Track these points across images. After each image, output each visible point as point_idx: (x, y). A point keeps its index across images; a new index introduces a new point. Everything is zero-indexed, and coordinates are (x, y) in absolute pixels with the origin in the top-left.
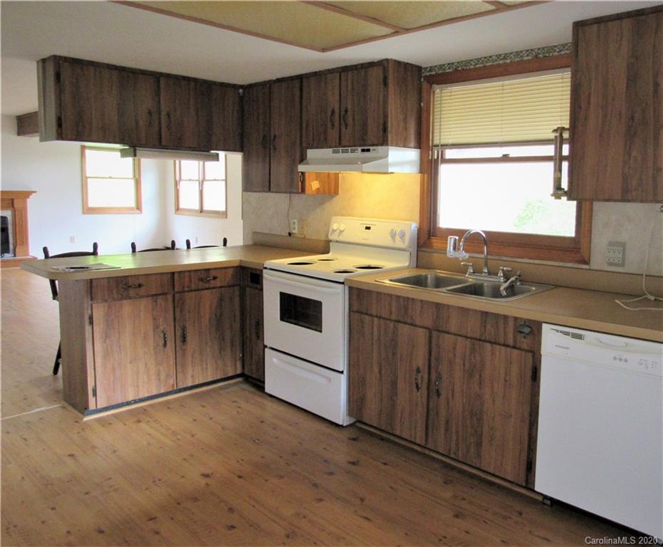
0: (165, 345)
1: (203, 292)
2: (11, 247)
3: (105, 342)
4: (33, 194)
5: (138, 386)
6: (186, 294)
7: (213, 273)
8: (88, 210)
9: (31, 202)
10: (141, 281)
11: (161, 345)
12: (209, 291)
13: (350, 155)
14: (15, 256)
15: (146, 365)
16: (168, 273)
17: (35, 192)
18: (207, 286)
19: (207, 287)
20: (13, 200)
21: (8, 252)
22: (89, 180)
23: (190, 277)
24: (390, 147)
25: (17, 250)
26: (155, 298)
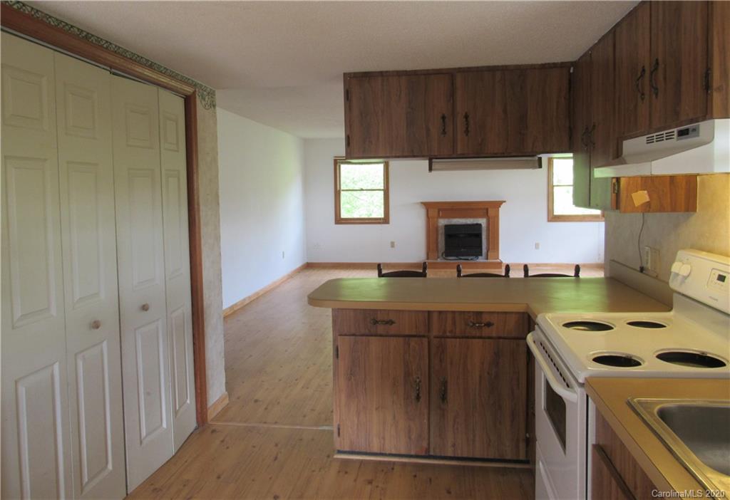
0: (418, 398)
1: (474, 340)
2: (484, 251)
3: (350, 379)
4: (504, 204)
5: (384, 438)
6: (448, 340)
7: (486, 319)
8: (553, 218)
9: (502, 210)
10: (392, 317)
11: (413, 397)
12: (481, 340)
13: (666, 143)
14: (487, 259)
15: (394, 417)
16: (423, 312)
17: (505, 202)
18: (477, 333)
19: (478, 335)
20: (487, 209)
21: (481, 255)
22: (555, 188)
23: (454, 318)
24: (717, 121)
25: (489, 254)
26: (407, 338)
